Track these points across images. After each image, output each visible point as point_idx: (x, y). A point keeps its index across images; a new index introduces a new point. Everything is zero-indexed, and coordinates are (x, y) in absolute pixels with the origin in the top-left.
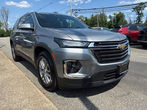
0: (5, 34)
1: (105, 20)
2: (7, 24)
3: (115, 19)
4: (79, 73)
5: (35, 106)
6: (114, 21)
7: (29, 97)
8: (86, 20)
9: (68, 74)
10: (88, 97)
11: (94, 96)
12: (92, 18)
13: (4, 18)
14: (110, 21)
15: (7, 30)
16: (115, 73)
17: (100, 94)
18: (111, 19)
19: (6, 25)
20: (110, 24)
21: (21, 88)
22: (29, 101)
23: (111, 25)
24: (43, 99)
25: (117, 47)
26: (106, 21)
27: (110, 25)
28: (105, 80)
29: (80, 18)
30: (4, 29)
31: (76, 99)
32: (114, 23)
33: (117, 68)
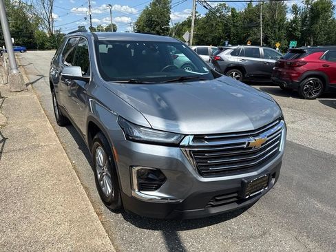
0: (48, 44)
1: (280, 18)
2: (51, 20)
3: (306, 17)
4: (160, 192)
5: (78, 242)
6: (304, 20)
7: (70, 221)
8: (233, 15)
9: (139, 191)
10: (180, 232)
11: (192, 231)
12: (249, 10)
13: (46, 6)
14: (294, 21)
15: (52, 34)
16: (236, 195)
17: (206, 228)
18: (296, 14)
19: (49, 22)
20: (291, 27)
21: (61, 198)
22: (70, 229)
23: (295, 30)
24: (94, 227)
25: (244, 143)
26: (283, 19)
27: (291, 31)
28: (213, 206)
29: (218, 11)
30: (46, 31)
31: (157, 233)
32: (303, 25)
33: (240, 185)
